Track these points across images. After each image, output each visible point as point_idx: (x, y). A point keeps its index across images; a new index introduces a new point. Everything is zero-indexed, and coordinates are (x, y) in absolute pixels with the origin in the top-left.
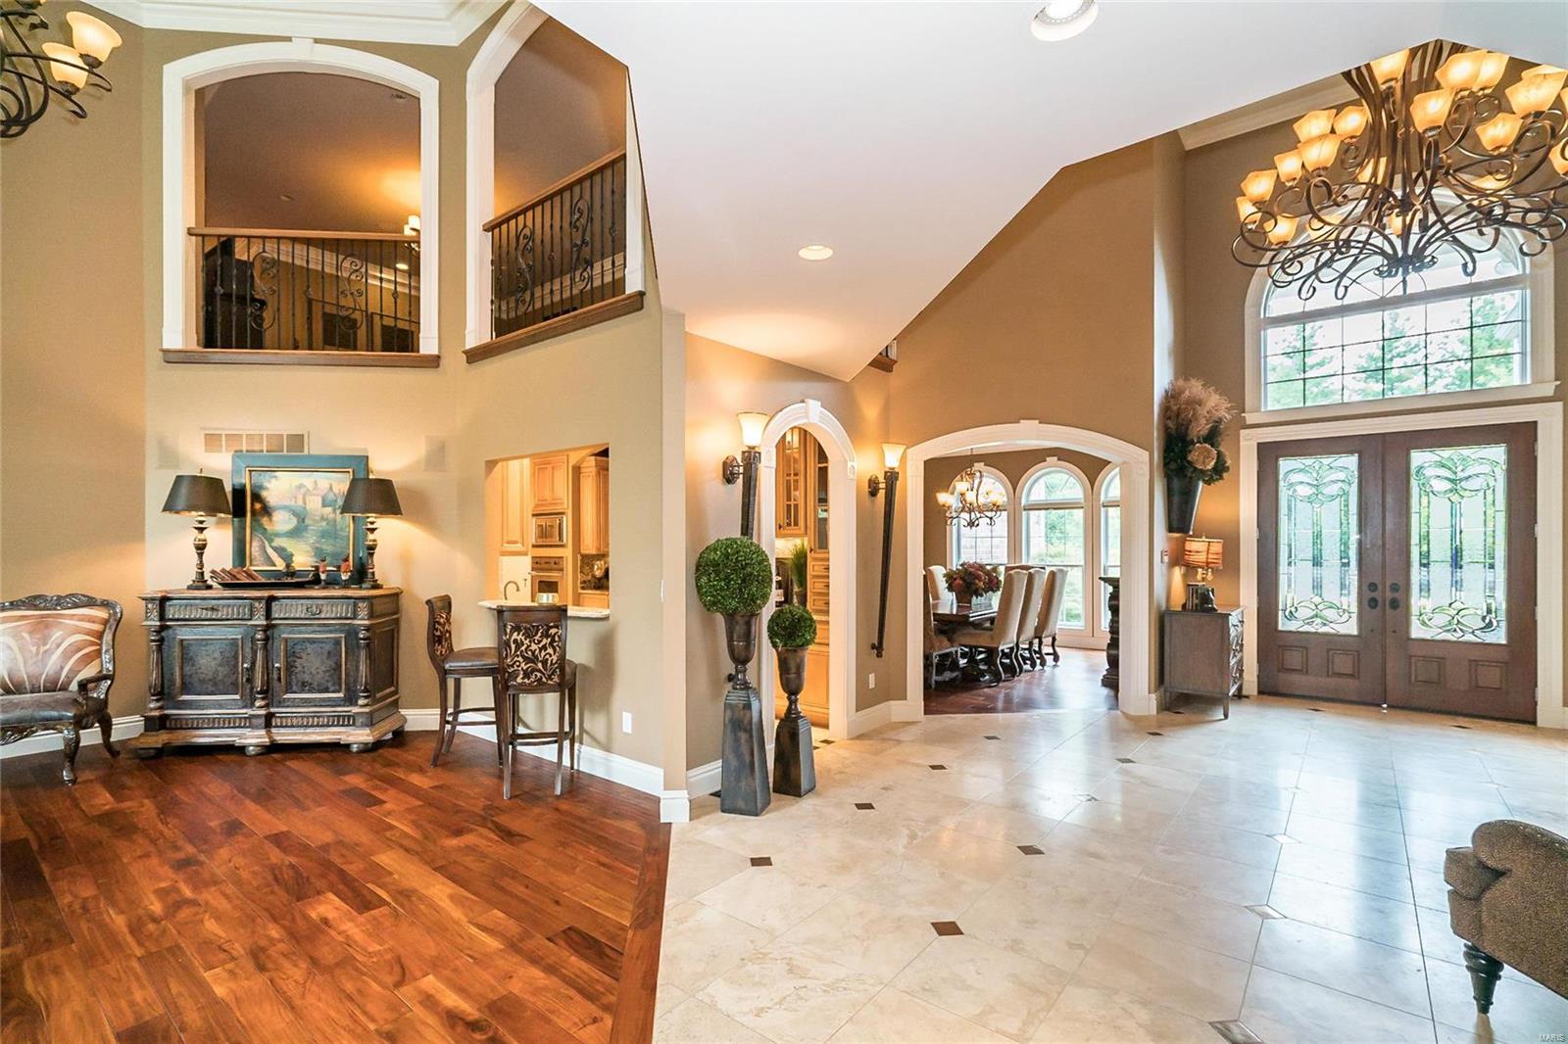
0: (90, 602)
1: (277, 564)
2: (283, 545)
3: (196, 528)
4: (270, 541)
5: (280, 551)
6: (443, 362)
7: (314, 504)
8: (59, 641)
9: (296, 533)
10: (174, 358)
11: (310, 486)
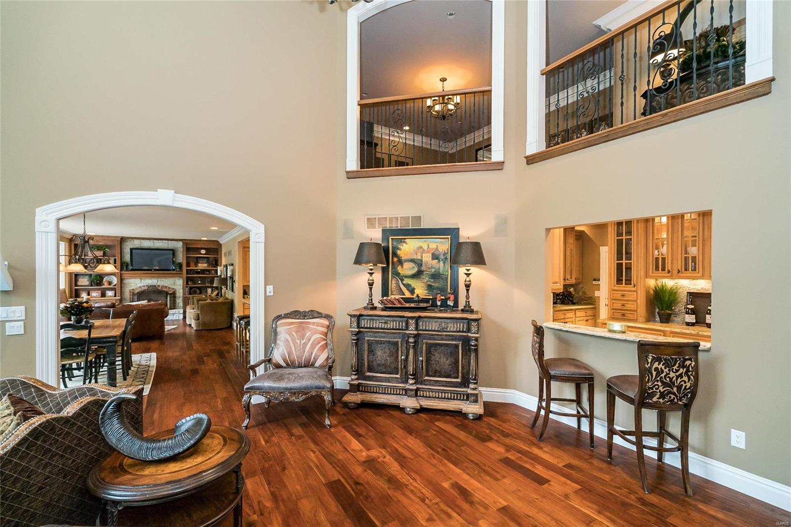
0: (320, 315)
1: (406, 294)
2: (409, 283)
3: (369, 273)
4: (402, 280)
5: (408, 286)
6: (505, 165)
7: (427, 258)
8: (309, 338)
9: (417, 275)
10: (351, 175)
11: (425, 247)
